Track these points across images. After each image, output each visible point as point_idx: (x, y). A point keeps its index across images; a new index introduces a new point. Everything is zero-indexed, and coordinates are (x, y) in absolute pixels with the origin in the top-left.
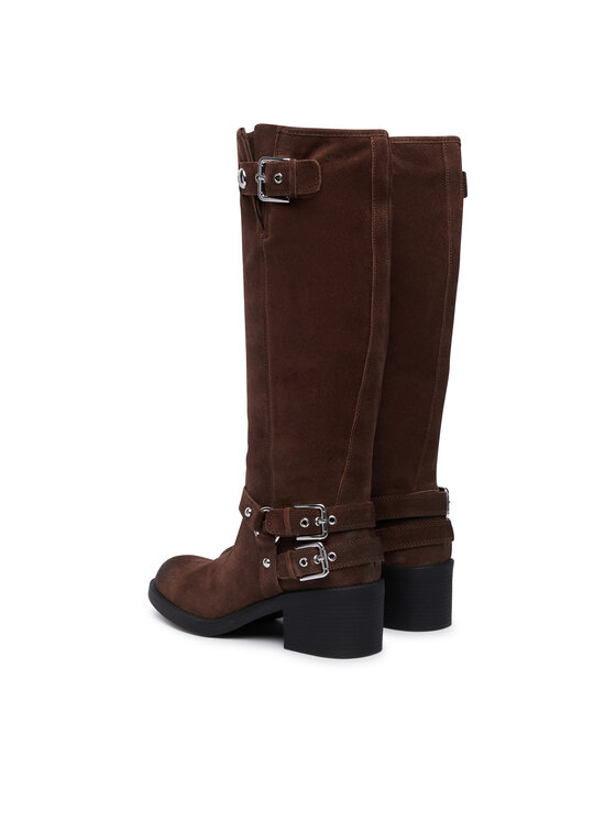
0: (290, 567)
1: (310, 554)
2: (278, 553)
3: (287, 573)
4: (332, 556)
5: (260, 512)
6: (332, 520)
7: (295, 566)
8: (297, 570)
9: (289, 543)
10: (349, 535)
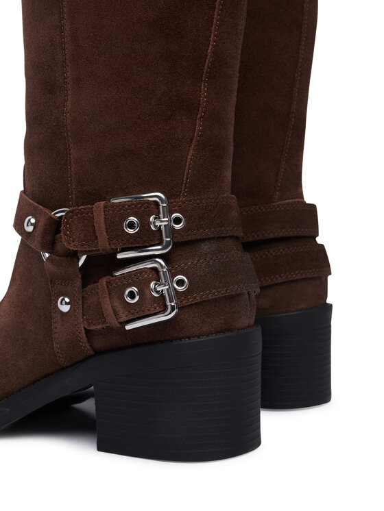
0: (107, 306)
1: (141, 280)
2: (84, 285)
3: (102, 317)
4: (180, 283)
5: (51, 218)
6: (177, 221)
7: (117, 304)
8: (120, 309)
9: (104, 264)
10: (205, 247)
